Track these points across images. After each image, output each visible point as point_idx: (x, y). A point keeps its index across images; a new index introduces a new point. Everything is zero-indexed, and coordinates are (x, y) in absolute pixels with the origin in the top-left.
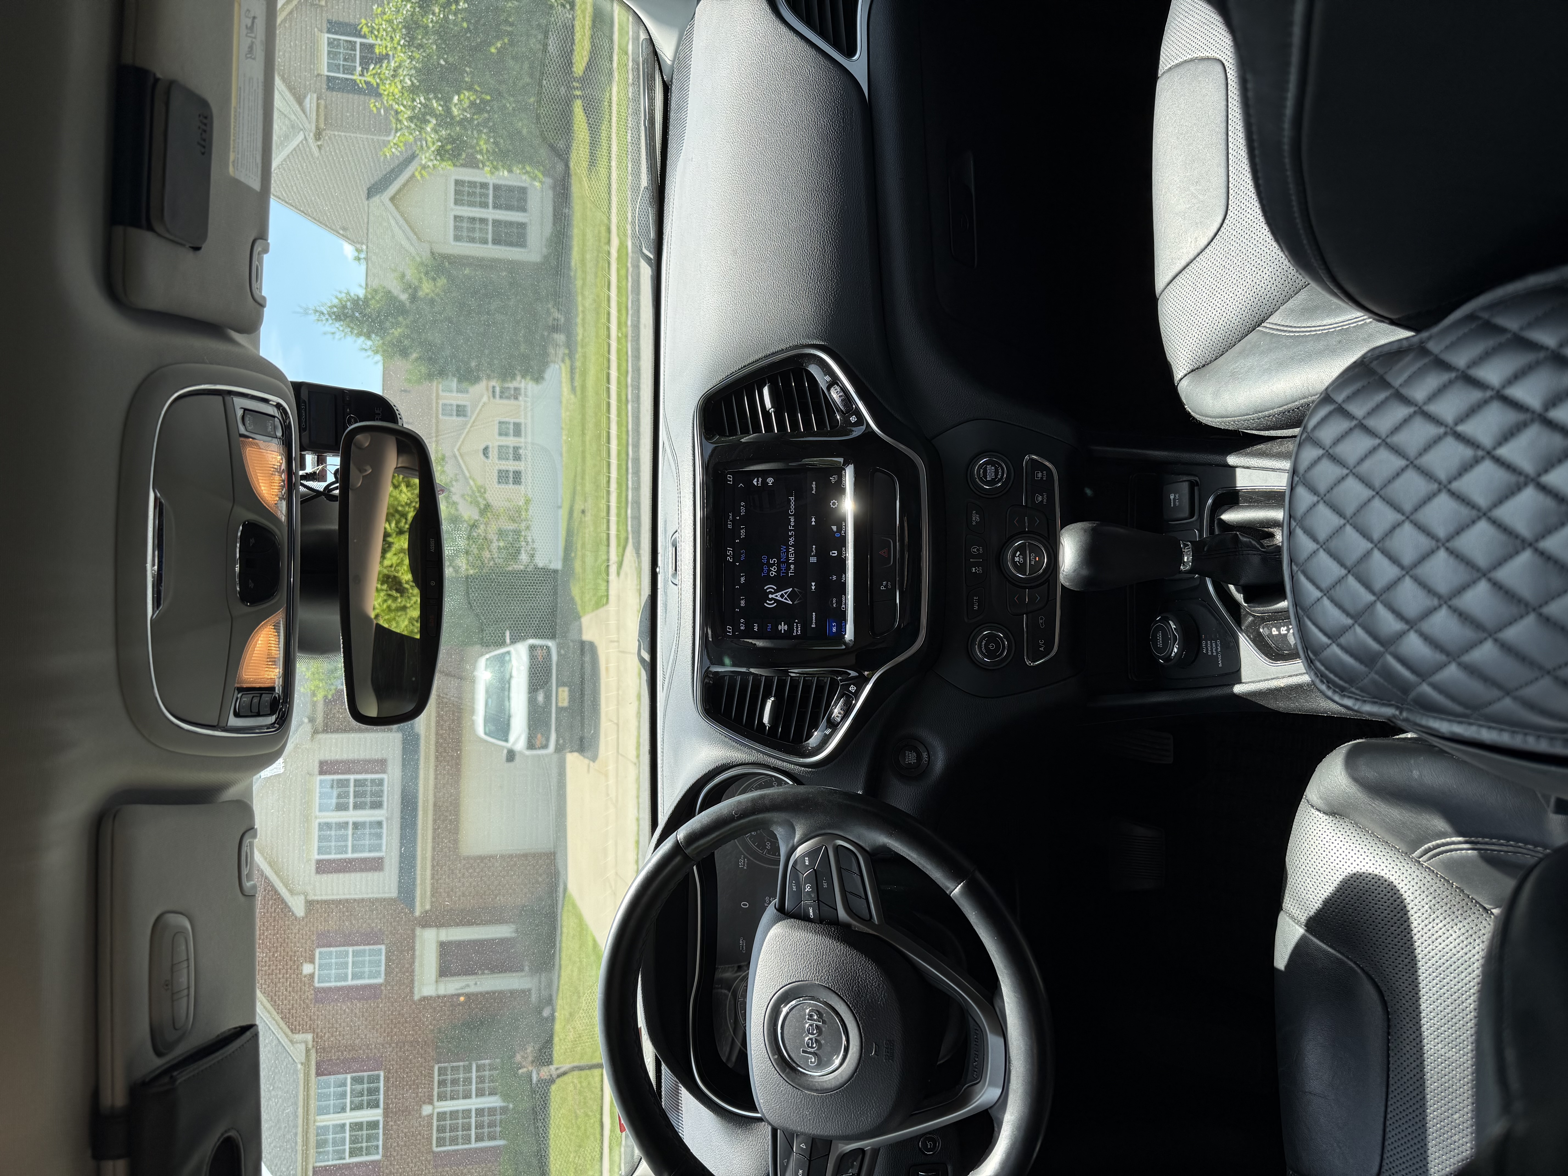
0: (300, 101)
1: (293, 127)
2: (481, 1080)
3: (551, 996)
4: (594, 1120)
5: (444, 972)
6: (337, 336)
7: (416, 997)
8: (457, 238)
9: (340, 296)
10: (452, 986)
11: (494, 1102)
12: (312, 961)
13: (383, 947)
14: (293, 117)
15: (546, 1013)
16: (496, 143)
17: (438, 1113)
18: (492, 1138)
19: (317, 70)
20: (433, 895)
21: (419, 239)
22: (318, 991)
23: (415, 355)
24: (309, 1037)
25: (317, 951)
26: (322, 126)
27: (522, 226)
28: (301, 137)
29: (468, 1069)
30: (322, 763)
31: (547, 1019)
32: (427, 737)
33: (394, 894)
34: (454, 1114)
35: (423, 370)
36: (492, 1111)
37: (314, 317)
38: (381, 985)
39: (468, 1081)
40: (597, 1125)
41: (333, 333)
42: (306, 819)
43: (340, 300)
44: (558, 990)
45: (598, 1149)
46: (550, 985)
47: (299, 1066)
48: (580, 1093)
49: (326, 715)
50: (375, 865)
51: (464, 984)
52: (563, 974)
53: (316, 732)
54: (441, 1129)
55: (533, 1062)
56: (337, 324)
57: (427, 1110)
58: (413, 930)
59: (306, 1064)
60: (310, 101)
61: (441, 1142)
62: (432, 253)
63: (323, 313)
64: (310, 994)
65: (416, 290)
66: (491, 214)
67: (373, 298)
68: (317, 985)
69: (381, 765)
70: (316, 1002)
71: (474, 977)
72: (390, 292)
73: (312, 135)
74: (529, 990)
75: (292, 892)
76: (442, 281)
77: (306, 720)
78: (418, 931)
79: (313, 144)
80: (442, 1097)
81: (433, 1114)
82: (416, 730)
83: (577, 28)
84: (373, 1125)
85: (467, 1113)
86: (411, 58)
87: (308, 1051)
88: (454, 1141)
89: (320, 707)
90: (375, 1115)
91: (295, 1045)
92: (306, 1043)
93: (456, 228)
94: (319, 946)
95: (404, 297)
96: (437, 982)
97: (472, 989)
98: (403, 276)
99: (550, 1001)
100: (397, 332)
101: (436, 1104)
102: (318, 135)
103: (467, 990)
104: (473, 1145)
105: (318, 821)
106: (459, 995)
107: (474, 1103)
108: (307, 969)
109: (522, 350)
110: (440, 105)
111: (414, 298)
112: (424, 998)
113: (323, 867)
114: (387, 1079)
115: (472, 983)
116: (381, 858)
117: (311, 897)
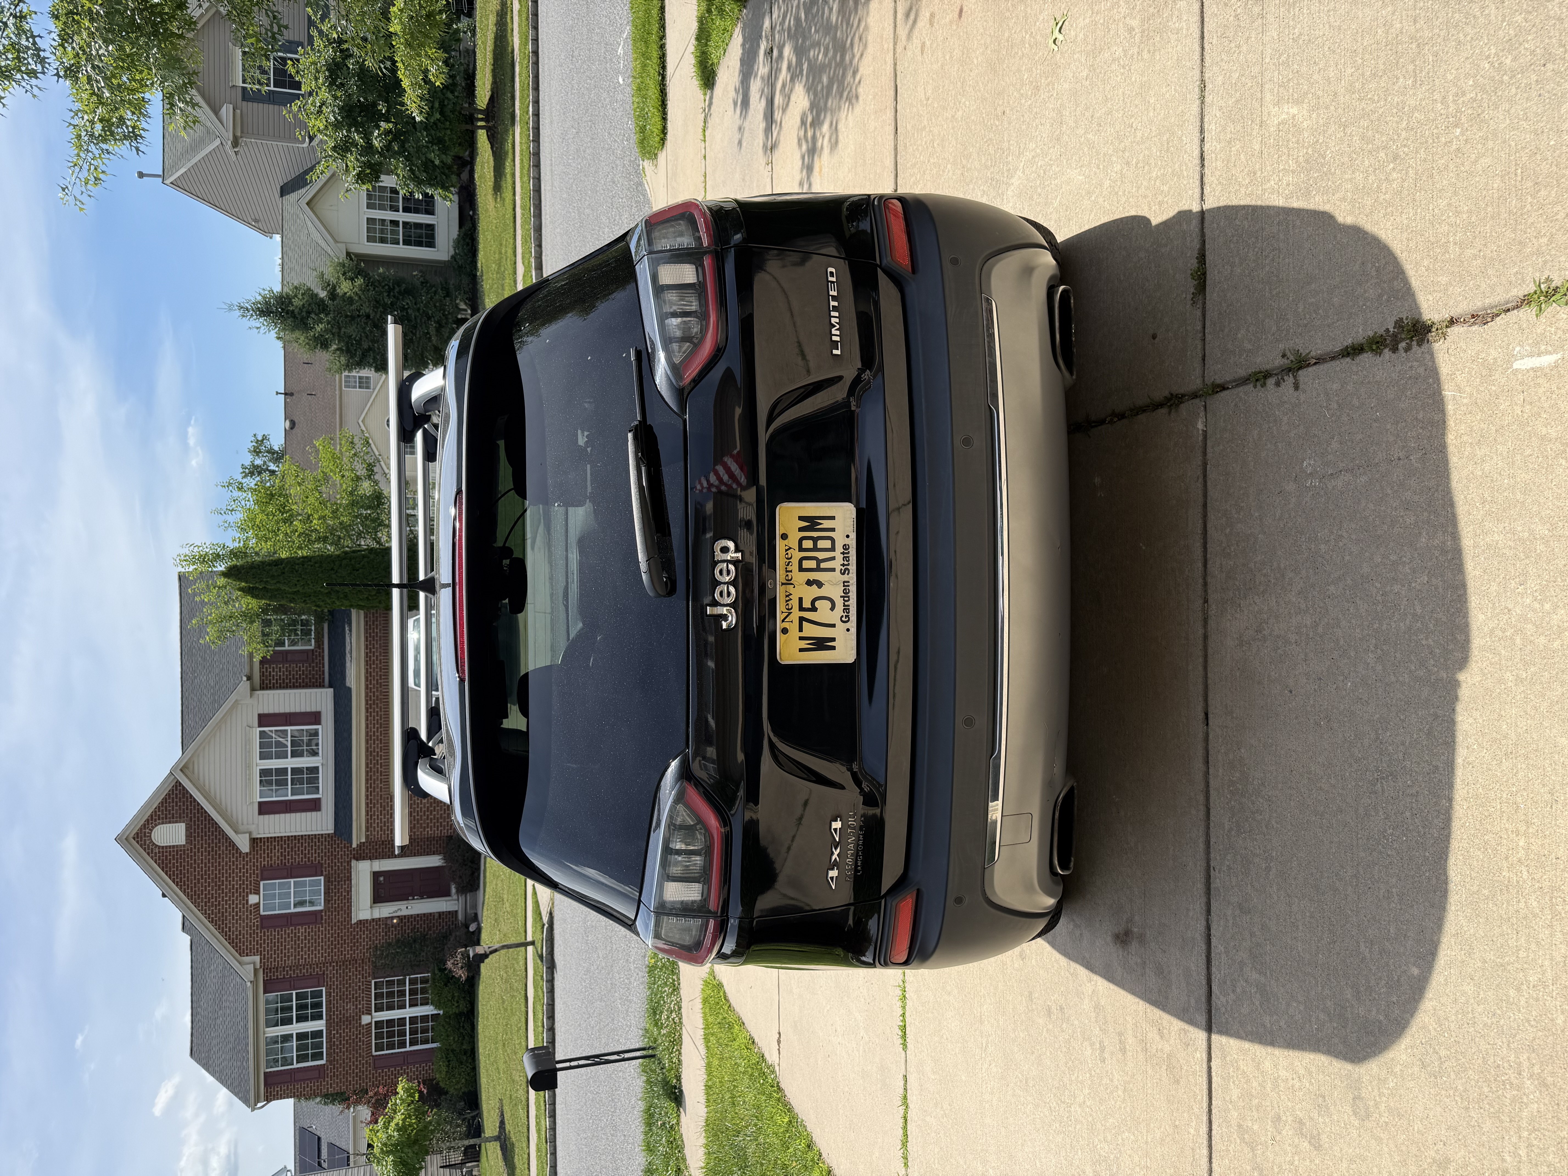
0: (216, 112)
1: (208, 132)
2: (413, 992)
3: (476, 915)
4: (520, 998)
5: (378, 897)
6: (262, 330)
7: (354, 921)
8: (370, 239)
9: (263, 293)
10: (386, 910)
11: (428, 1010)
12: (257, 892)
13: (322, 878)
14: (209, 124)
15: (473, 927)
16: (411, 170)
17: (376, 1022)
18: (426, 1042)
19: (232, 81)
20: (367, 829)
21: (336, 242)
22: (264, 918)
23: (334, 347)
24: (257, 959)
25: (262, 883)
26: (239, 134)
27: (431, 227)
28: (217, 142)
29: (402, 983)
30: (260, 716)
31: (473, 933)
32: (358, 688)
33: (331, 831)
34: (390, 1022)
35: (343, 360)
36: (424, 1018)
37: (238, 313)
38: (321, 911)
39: (402, 993)
40: (523, 1000)
41: (258, 328)
42: (248, 766)
43: (264, 298)
44: (483, 903)
45: (523, 1020)
46: (475, 906)
47: (249, 984)
48: (507, 981)
49: (262, 674)
50: (314, 806)
51: (396, 909)
52: (487, 889)
53: (253, 689)
54: (379, 1036)
55: (462, 968)
56: (261, 320)
57: (366, 1019)
58: (349, 863)
59: (254, 983)
60: (226, 111)
61: (379, 1048)
62: (348, 254)
63: (247, 309)
64: (257, 921)
65: (334, 288)
66: (402, 217)
67: (296, 296)
68: (262, 913)
69: (315, 717)
70: (262, 928)
71: (405, 902)
72: (309, 289)
73: (229, 143)
74: (456, 912)
75: (236, 832)
76: (360, 281)
77: (245, 678)
78: (354, 862)
79: (231, 152)
80: (378, 1009)
81: (371, 1023)
82: (348, 684)
83: (479, 56)
84: (318, 1034)
85: (402, 1021)
86: (335, 98)
87: (256, 970)
88: (391, 1046)
89: (257, 666)
90: (319, 1025)
91: (244, 966)
92: (254, 963)
93: (369, 230)
94: (263, 879)
95: (323, 294)
96: (371, 907)
97: (404, 912)
98: (322, 274)
99: (475, 918)
100: (320, 327)
101: (374, 1014)
102: (235, 143)
103: (399, 914)
104: (408, 1048)
105: (259, 768)
106: (392, 918)
107: (408, 1013)
108: (253, 899)
109: (434, 342)
110: (361, 138)
111: (333, 295)
112: (360, 922)
113: (265, 809)
114: (329, 994)
115: (403, 907)
116: (319, 799)
117: (255, 836)
